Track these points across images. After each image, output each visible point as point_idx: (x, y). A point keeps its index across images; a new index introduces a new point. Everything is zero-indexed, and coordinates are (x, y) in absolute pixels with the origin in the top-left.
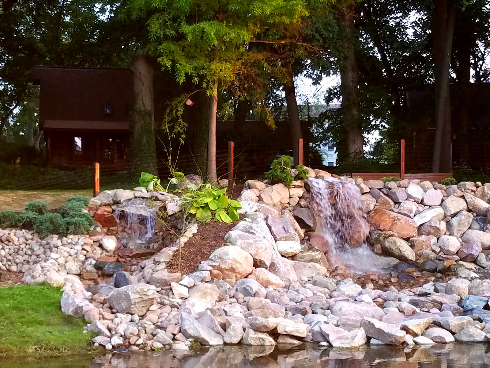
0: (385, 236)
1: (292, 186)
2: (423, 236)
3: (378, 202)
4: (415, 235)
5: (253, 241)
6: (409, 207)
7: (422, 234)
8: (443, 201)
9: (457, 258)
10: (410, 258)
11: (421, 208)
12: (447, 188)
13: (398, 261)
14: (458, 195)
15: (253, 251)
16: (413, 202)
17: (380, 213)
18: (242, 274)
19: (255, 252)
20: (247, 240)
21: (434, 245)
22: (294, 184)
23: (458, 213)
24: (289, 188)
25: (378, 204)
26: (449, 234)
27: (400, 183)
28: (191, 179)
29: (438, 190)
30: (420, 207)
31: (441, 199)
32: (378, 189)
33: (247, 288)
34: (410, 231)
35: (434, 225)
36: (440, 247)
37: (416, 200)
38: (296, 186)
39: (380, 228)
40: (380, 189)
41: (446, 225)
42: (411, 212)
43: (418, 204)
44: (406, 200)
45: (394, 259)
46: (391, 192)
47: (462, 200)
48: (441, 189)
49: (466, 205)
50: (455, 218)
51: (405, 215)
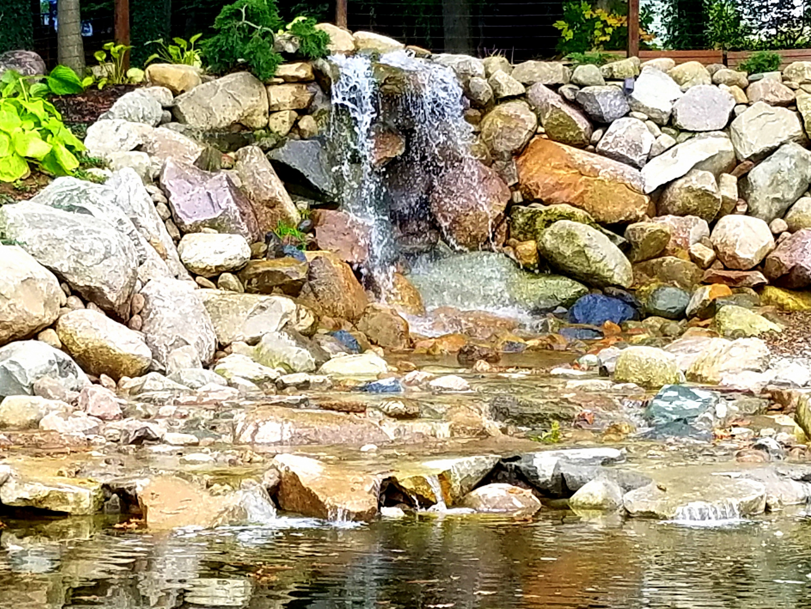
0: (549, 217)
1: (276, 80)
2: (669, 218)
3: (544, 122)
4: (641, 214)
5: (67, 232)
6: (632, 134)
7: (666, 213)
8: (733, 116)
9: (759, 277)
10: (617, 279)
11: (666, 139)
12: (751, 82)
13: (580, 287)
14: (778, 100)
15: (65, 262)
16: (644, 121)
17: (543, 155)
18: (15, 327)
19: (73, 265)
20: (50, 230)
21: (700, 241)
22: (282, 74)
23: (772, 151)
24: (267, 85)
25: (541, 129)
26: (744, 210)
27: (611, 69)
28: (11, 63)
29: (722, 86)
30: (664, 135)
31: (729, 110)
32: (548, 86)
33: (12, 368)
34: (627, 204)
35: (699, 186)
36: (715, 248)
37: (653, 115)
38: (287, 80)
39: (539, 196)
40: (555, 87)
41: (738, 184)
42: (638, 148)
43: (660, 126)
44: (627, 115)
45: (569, 282)
46: (583, 93)
47: (790, 114)
48: (730, 83)
49: (800, 128)
50: (763, 165)
51: (619, 158)
